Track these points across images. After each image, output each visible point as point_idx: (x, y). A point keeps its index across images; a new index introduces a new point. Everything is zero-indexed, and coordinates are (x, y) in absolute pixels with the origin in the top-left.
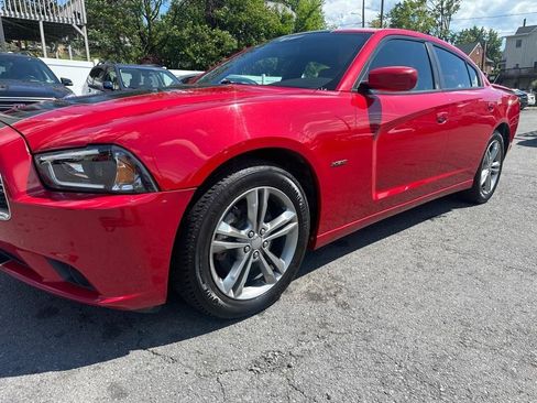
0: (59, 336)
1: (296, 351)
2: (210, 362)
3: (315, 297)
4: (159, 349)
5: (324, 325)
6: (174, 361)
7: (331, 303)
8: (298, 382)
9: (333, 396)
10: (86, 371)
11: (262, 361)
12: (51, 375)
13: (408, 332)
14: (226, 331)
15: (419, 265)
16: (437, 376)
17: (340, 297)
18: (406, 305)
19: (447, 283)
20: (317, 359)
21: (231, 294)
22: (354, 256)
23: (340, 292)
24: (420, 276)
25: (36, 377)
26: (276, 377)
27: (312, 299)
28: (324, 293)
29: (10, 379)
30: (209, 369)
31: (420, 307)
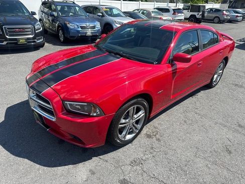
0: (68, 151)
1: (144, 158)
2: (118, 162)
3: (149, 136)
4: (101, 157)
5: (152, 148)
6: (107, 161)
7: (154, 139)
8: (145, 169)
9: (155, 174)
10: (81, 165)
11: (133, 162)
12: (71, 166)
13: (179, 151)
14: (121, 150)
15: (185, 122)
16: (186, 168)
17: (157, 136)
18: (179, 140)
19: (194, 130)
20: (150, 161)
21: (123, 139)
22: (162, 116)
23: (157, 134)
24: (185, 127)
25: (66, 167)
26: (138, 167)
27: (148, 137)
28: (152, 134)
29: (59, 168)
30: (118, 164)
31: (183, 141)
